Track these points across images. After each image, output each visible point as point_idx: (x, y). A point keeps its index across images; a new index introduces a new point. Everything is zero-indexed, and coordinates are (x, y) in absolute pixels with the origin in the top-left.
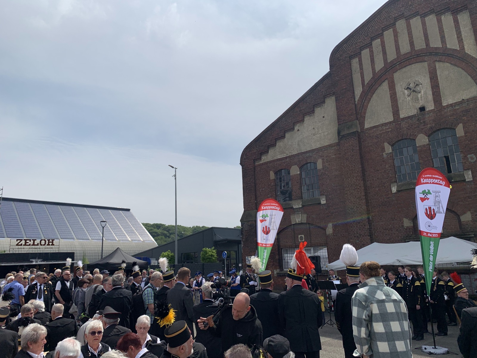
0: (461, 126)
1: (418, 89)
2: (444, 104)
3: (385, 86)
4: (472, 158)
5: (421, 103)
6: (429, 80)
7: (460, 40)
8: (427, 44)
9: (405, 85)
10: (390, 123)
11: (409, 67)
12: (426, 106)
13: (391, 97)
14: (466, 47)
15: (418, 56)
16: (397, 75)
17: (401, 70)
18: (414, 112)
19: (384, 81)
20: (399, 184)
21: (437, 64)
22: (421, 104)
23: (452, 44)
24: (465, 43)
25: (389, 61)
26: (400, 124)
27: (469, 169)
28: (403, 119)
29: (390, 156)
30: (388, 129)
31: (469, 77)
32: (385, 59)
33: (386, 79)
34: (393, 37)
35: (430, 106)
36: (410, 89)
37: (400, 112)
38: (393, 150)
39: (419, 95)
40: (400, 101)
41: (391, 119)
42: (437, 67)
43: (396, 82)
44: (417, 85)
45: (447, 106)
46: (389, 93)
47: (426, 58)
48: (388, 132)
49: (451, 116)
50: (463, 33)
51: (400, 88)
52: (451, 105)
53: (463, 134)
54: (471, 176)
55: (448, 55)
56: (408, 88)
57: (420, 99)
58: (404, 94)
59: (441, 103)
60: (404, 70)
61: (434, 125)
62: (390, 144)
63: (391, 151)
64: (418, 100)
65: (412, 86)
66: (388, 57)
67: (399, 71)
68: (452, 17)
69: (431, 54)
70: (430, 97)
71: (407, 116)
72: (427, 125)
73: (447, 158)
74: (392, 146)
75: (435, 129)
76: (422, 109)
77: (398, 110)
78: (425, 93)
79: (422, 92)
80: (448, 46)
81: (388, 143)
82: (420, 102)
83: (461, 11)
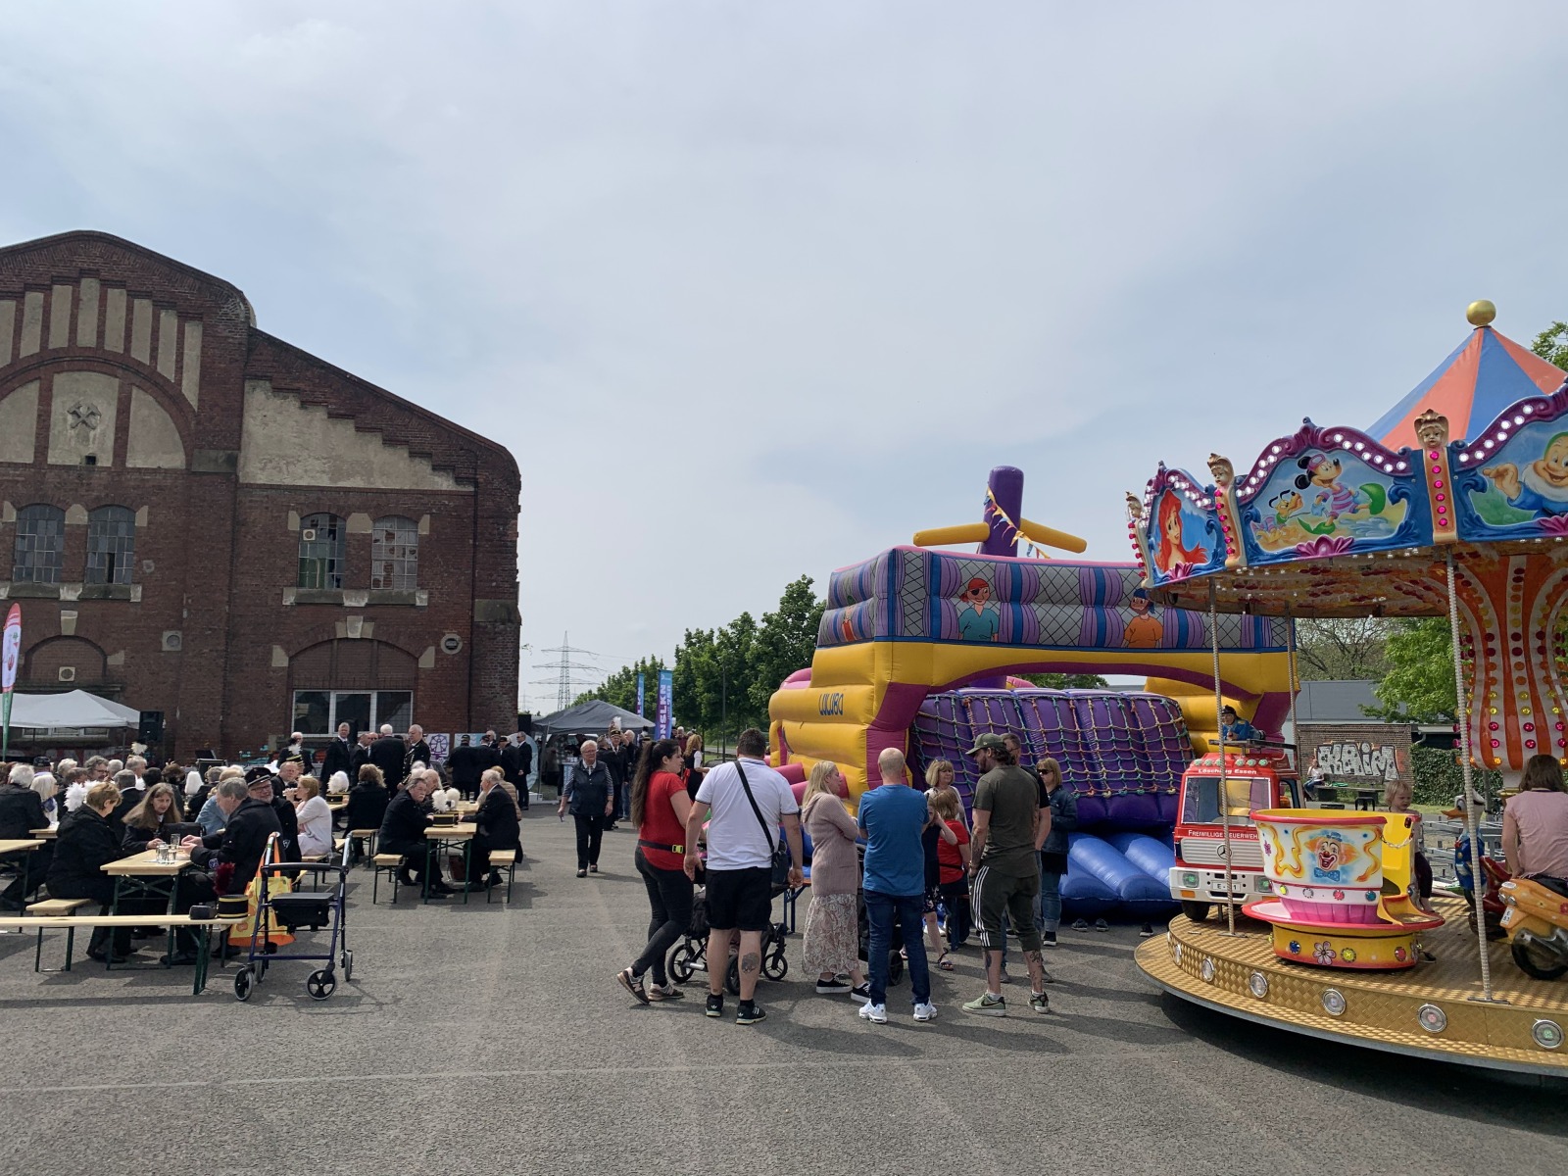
0: (145, 509)
1: (93, 421)
2: (129, 465)
3: (32, 391)
4: (149, 567)
5: (91, 449)
6: (115, 413)
7: (179, 369)
8: (127, 349)
9: (70, 405)
10: (25, 465)
11: (85, 374)
12: (98, 457)
13: (39, 416)
14: (184, 383)
15: (106, 361)
16: (59, 380)
17: (70, 373)
18: (75, 460)
19: (31, 381)
20: (16, 584)
21: (135, 391)
22: (91, 451)
23: (166, 368)
24: (184, 375)
25: (51, 347)
26: (45, 474)
27: (139, 583)
28: (53, 467)
29: (11, 530)
30: (18, 476)
31: (177, 435)
32: (45, 340)
33: (36, 379)
34: (68, 306)
35: (105, 461)
36: (79, 417)
37: (50, 451)
38: (18, 518)
39: (92, 433)
40: (54, 432)
41: (30, 460)
42: (133, 396)
43: (54, 392)
44: (93, 414)
45: (133, 468)
46: (36, 407)
47: (120, 372)
48: (18, 482)
49: (134, 489)
50: (186, 358)
51: (60, 406)
52: (139, 470)
53: (145, 524)
54: (139, 594)
55: (156, 384)
56: (74, 413)
57: (91, 440)
58: (65, 420)
59: (124, 462)
60: (76, 375)
61: (103, 495)
62: (14, 506)
63: (14, 519)
64: (88, 440)
65: (83, 410)
66: (51, 339)
67: (65, 374)
68: (176, 321)
69: (127, 368)
70: (110, 442)
71: (60, 463)
72: (93, 491)
73: (112, 556)
74: (19, 510)
75: (103, 503)
76: (91, 459)
77: (47, 448)
78: (103, 434)
79: (98, 430)
80: (159, 369)
81: (12, 503)
82: (91, 446)
83: (193, 319)
